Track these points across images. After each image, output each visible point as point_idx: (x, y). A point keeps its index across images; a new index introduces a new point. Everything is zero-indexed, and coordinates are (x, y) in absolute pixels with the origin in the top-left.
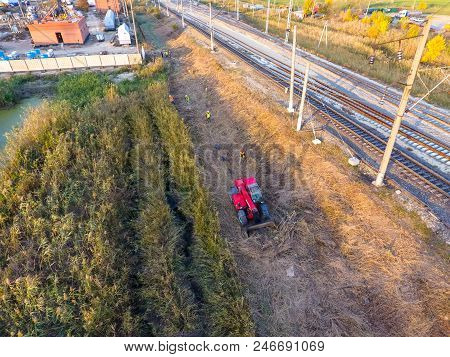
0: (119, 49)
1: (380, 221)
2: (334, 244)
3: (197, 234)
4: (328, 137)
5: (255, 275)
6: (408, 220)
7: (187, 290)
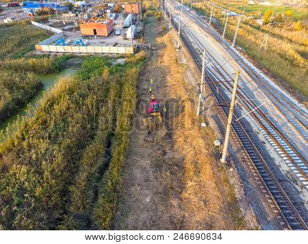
0: (126, 41)
1: (211, 184)
2: (180, 190)
3: (111, 164)
4: (212, 123)
5: (130, 195)
6: (227, 189)
7: (91, 193)
